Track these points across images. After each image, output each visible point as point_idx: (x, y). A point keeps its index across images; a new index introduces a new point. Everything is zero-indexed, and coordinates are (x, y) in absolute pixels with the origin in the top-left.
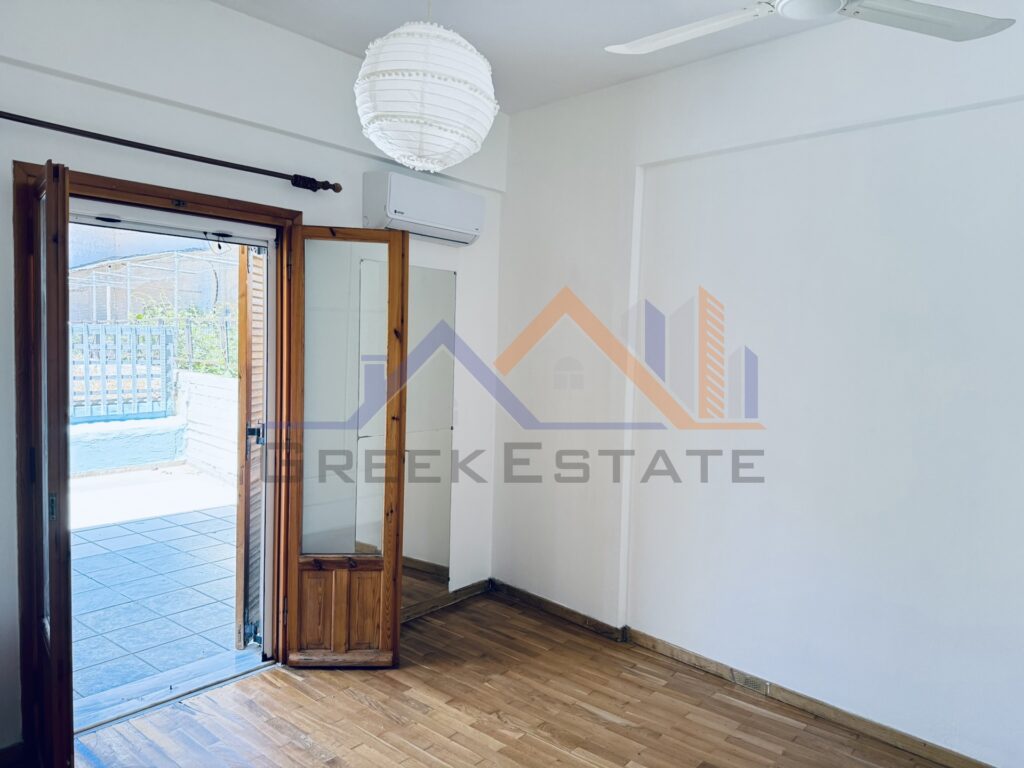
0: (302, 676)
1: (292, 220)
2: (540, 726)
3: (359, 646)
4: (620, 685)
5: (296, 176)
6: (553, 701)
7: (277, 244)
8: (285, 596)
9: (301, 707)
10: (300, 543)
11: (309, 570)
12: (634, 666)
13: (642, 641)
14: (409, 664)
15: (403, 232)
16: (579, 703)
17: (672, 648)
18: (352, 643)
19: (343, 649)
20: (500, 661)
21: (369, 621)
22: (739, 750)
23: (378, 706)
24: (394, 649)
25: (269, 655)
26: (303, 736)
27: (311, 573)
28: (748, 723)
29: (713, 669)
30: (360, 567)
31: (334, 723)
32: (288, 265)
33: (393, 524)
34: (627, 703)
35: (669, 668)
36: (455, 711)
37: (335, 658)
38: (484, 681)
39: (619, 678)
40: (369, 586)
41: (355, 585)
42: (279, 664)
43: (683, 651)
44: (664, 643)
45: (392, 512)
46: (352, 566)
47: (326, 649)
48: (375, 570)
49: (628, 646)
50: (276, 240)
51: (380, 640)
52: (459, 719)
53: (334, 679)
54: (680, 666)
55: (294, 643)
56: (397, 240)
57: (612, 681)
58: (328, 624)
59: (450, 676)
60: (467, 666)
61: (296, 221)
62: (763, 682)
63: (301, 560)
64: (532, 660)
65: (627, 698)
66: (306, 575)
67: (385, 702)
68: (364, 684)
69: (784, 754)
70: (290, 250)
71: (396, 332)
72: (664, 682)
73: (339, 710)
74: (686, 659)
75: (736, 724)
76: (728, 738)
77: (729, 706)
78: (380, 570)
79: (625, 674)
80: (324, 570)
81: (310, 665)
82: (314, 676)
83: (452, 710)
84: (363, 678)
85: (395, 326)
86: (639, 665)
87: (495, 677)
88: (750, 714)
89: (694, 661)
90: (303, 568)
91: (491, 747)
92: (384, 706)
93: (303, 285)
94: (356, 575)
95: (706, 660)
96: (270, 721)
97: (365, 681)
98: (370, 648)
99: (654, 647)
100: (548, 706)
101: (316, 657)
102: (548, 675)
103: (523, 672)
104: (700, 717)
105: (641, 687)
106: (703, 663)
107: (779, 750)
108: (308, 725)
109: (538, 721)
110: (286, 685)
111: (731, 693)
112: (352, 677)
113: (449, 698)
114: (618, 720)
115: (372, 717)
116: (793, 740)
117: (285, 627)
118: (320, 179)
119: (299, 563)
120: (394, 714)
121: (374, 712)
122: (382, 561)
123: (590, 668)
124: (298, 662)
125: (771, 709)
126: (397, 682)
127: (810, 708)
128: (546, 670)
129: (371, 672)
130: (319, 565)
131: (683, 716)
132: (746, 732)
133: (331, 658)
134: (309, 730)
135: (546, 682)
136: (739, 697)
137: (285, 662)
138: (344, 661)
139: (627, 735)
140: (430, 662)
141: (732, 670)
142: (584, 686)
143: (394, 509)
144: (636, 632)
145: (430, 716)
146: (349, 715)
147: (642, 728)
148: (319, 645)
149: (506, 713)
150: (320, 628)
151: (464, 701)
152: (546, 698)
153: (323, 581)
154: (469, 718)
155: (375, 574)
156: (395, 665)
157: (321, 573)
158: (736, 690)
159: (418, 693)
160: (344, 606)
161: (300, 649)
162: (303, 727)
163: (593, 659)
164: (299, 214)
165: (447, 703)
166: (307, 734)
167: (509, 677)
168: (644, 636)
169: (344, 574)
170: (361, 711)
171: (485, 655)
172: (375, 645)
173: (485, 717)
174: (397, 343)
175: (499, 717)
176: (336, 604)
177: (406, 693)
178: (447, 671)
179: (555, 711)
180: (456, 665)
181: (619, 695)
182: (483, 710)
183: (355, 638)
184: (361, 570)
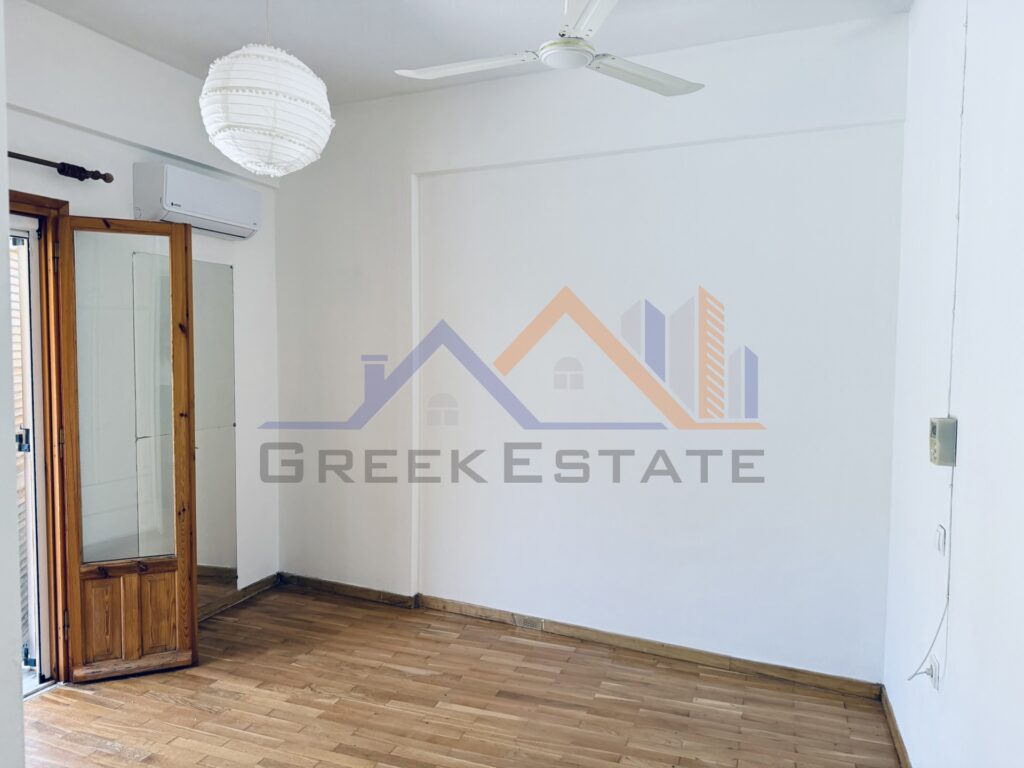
0: (92, 689)
1: (58, 210)
2: (352, 690)
3: (153, 650)
4: (420, 644)
5: (63, 164)
6: (362, 667)
7: (40, 235)
8: (65, 610)
9: (99, 717)
10: (81, 552)
11: (92, 579)
12: (429, 626)
13: (433, 605)
14: (209, 660)
15: (186, 225)
16: (385, 664)
17: (460, 605)
18: (146, 649)
19: (136, 655)
20: (303, 643)
21: (164, 624)
22: (527, 676)
23: (186, 702)
24: (193, 648)
25: (47, 676)
26: (109, 743)
27: (95, 582)
28: (531, 655)
29: (496, 617)
30: (151, 570)
31: (141, 725)
32: (54, 258)
33: (185, 524)
34: (428, 657)
35: (459, 623)
36: (268, 692)
37: (127, 666)
38: (290, 662)
39: (418, 638)
40: (162, 587)
41: (147, 588)
42: (62, 683)
43: (471, 606)
44: (453, 602)
45: (184, 510)
46: (142, 570)
47: (116, 658)
48: (169, 571)
49: (421, 611)
50: (39, 231)
51: (177, 641)
52: (274, 698)
53: (129, 686)
54: (469, 619)
55: (79, 658)
56: (179, 234)
57: (413, 642)
58: (117, 633)
59: (256, 664)
60: (270, 653)
61: (62, 211)
62: (539, 620)
63: (84, 570)
64: (335, 637)
65: (428, 653)
66: (89, 584)
67: (192, 697)
68: (165, 686)
69: (562, 672)
70: (56, 241)
71: (181, 327)
72: (457, 635)
73: (144, 713)
74: (473, 612)
75: (522, 657)
76: (517, 669)
77: (513, 644)
78: (174, 571)
79: (422, 634)
80: (111, 577)
81: (100, 677)
82: (105, 688)
83: (264, 692)
84: (162, 680)
85: (180, 321)
86: (434, 624)
87: (302, 657)
88: (532, 648)
89: (480, 613)
90: (85, 578)
91: (310, 715)
92: (192, 701)
93: (74, 279)
94: (147, 578)
95: (491, 610)
96: (66, 737)
97: (165, 683)
98: (166, 650)
99: (444, 607)
100: (357, 672)
101: (105, 668)
102: (351, 647)
103: (328, 649)
104: (492, 657)
105: (438, 642)
106: (488, 614)
107: (557, 670)
108: (112, 732)
109: (350, 686)
110: (75, 701)
111: (513, 634)
112: (151, 683)
113: (259, 683)
114: (423, 672)
115: (180, 713)
116: (567, 661)
117: (66, 643)
118: (89, 168)
119: (81, 573)
120: (205, 706)
121: (183, 708)
122: (176, 561)
123: (389, 634)
124: (84, 677)
125: (547, 641)
126: (199, 677)
127: (577, 635)
128: (348, 643)
129: (169, 674)
130: (104, 573)
131: (477, 658)
132: (529, 661)
133: (123, 667)
134: (115, 737)
135: (351, 653)
136: (520, 636)
137: (68, 679)
138: (139, 667)
139: (433, 683)
140: (231, 655)
141: (513, 615)
142: (387, 651)
143: (186, 508)
144: (427, 598)
145: (243, 701)
146: (156, 716)
147: (444, 674)
148: (108, 655)
149: (317, 686)
150: (108, 637)
151: (275, 682)
152: (354, 666)
153: (109, 589)
154: (284, 695)
155: (167, 575)
156: (195, 663)
157: (108, 581)
158: (517, 630)
159: (225, 683)
160: (135, 611)
161: (86, 663)
162: (106, 735)
163: (391, 626)
164: (66, 203)
165: (258, 687)
166: (113, 740)
167: (314, 655)
168: (436, 600)
169: (134, 578)
170: (168, 710)
171: (286, 641)
172: (173, 647)
173: (299, 693)
174: (183, 338)
175: (312, 690)
176: (126, 611)
177: (213, 686)
178: (252, 659)
179: (363, 675)
180: (259, 653)
181: (419, 651)
182: (295, 687)
183: (148, 642)
184: (154, 572)
